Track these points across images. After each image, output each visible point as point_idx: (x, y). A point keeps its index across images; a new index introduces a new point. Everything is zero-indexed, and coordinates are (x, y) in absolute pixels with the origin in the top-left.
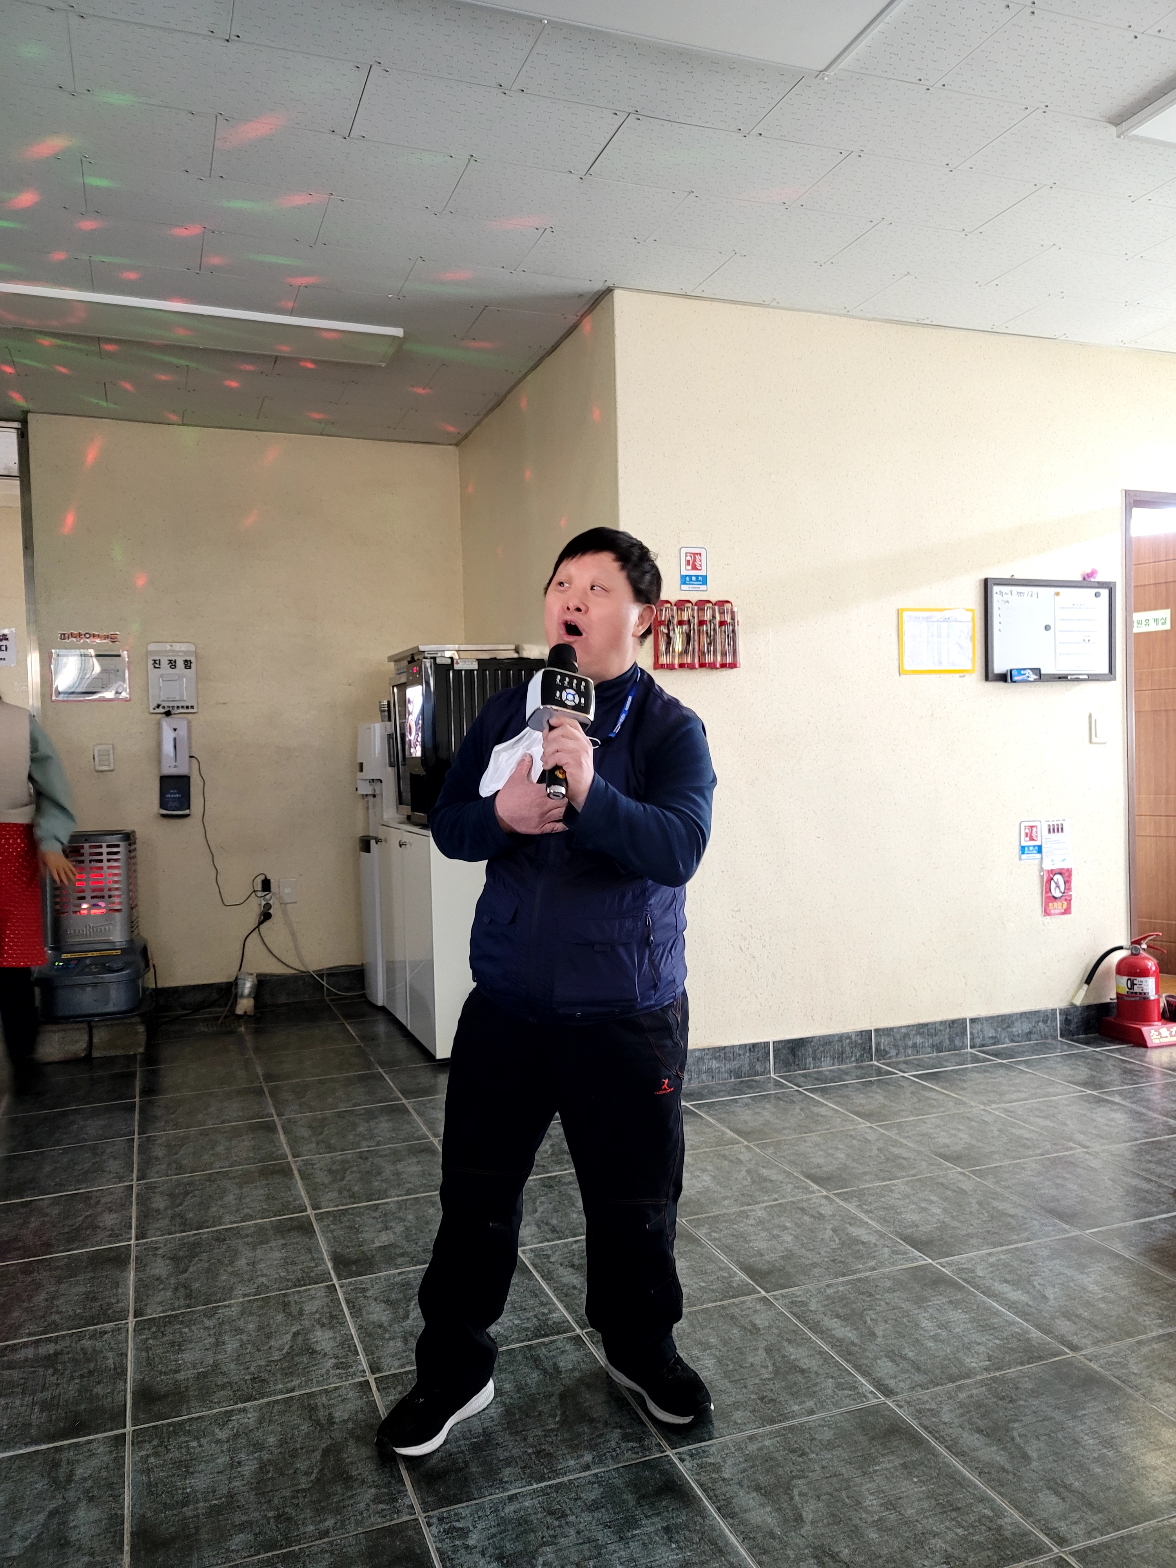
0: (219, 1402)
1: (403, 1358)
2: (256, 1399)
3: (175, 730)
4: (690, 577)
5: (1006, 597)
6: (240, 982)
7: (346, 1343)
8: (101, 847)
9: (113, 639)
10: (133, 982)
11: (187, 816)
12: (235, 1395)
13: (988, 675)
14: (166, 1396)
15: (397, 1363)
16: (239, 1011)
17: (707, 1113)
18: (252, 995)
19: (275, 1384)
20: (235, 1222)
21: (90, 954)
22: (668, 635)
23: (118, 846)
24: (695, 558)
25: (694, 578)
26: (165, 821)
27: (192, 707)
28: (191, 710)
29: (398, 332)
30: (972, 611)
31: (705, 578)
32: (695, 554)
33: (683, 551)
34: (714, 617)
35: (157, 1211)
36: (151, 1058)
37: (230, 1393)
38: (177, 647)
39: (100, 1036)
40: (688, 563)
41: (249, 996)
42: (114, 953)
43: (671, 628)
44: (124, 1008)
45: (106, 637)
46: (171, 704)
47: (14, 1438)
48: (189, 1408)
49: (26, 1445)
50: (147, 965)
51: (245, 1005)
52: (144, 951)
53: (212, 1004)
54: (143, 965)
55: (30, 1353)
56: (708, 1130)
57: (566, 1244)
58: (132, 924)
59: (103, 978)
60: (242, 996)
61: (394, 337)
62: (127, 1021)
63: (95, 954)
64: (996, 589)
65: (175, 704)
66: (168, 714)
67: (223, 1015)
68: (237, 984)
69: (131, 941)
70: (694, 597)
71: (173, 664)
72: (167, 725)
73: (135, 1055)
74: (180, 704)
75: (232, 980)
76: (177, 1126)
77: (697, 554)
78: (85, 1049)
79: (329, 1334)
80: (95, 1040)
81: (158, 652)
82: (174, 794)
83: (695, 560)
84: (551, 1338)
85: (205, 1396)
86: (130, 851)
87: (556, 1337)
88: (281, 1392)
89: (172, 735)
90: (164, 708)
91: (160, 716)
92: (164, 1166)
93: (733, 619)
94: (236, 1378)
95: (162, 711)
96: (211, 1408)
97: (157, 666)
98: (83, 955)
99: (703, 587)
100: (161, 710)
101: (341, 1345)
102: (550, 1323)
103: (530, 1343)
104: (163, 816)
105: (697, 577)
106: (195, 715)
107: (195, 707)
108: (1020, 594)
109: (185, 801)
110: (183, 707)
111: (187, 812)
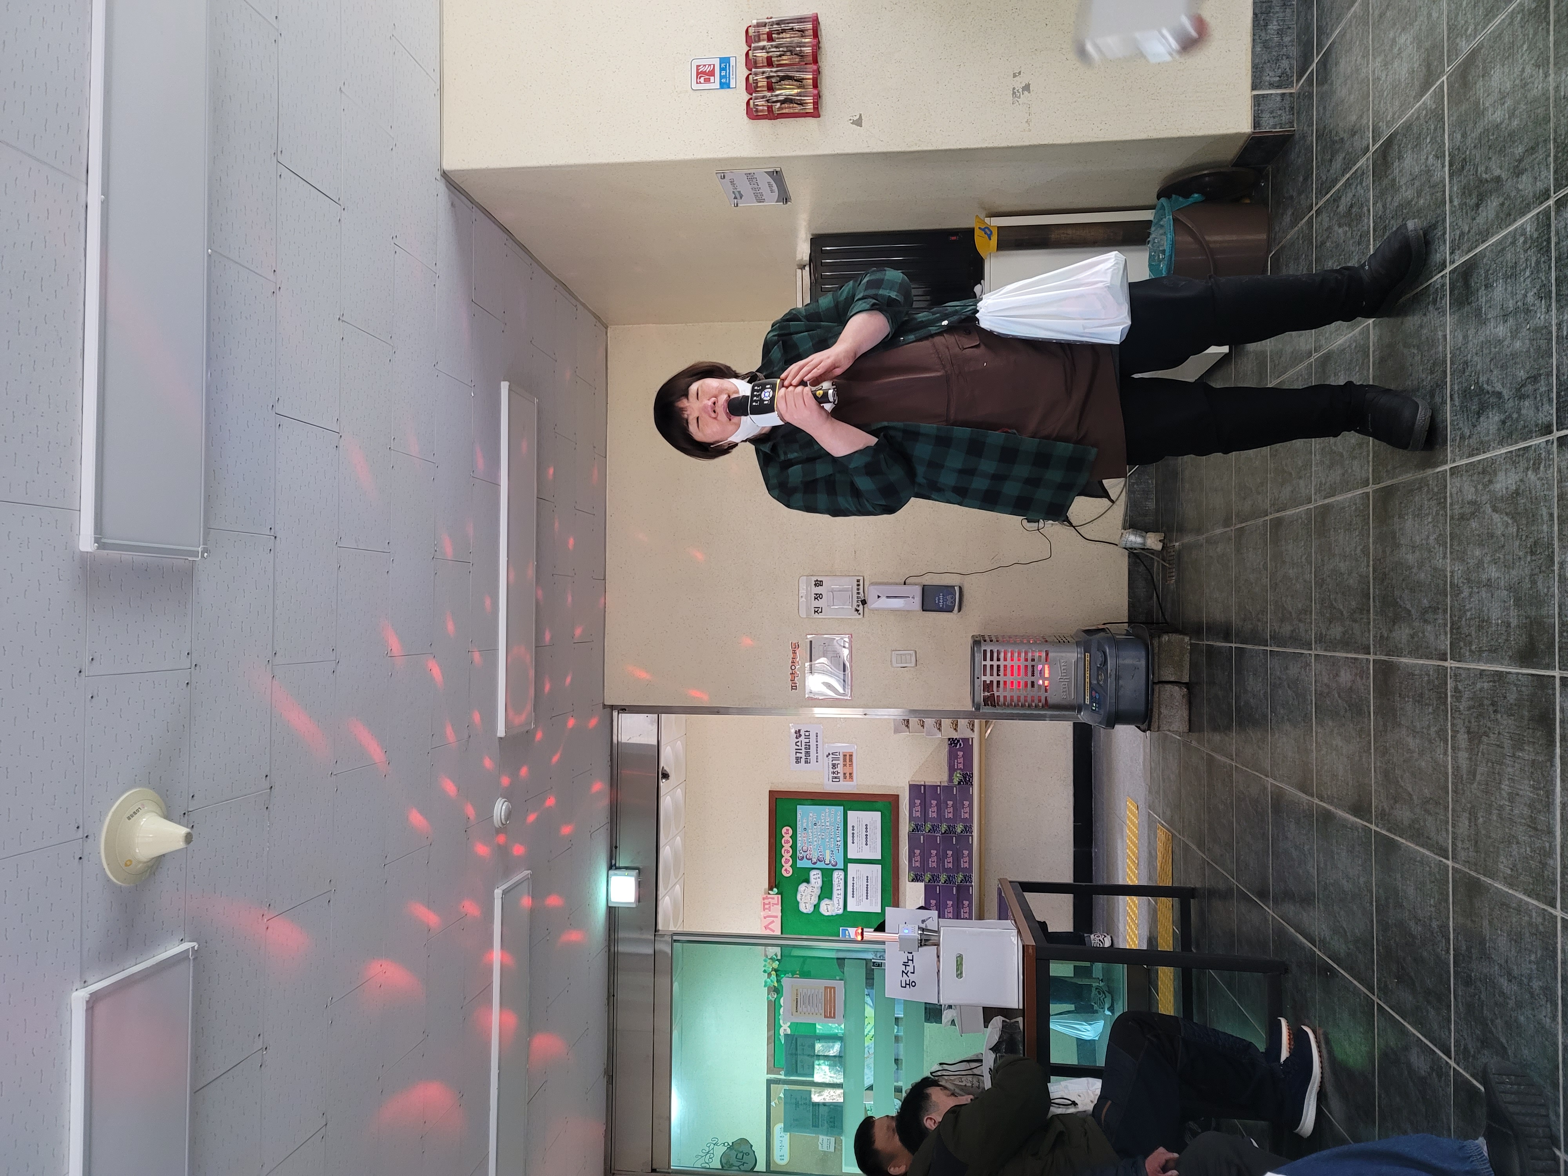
0: (1549, 588)
1: (1541, 400)
2: (1553, 552)
3: (879, 597)
4: (721, 77)
6: (1128, 545)
7: (1512, 459)
8: (985, 666)
9: (795, 647)
10: (1117, 644)
11: (960, 588)
12: (1543, 572)
14: (1531, 637)
15: (1546, 407)
16: (1158, 547)
17: (1328, 36)
18: (1144, 534)
19: (1542, 532)
20: (1368, 562)
21: (1087, 680)
22: (783, 102)
23: (985, 651)
24: (702, 72)
25: (723, 73)
26: (964, 609)
27: (858, 581)
28: (861, 583)
29: (505, 386)
31: (722, 60)
33: (695, 86)
34: (763, 48)
35: (1344, 634)
36: (1196, 630)
37: (1541, 576)
38: (803, 592)
39: (1168, 674)
40: (707, 81)
41: (1144, 537)
42: (1088, 659)
43: (775, 99)
44: (1143, 653)
45: (794, 652)
46: (855, 599)
47: (1543, 775)
48: (1548, 616)
49: (1553, 765)
50: (1103, 630)
51: (1153, 541)
52: (1088, 632)
53: (1149, 571)
54: (1102, 634)
55: (1463, 755)
56: (1348, 36)
57: (1453, 213)
58: (1061, 642)
59: (1111, 670)
60: (1144, 544)
61: (510, 390)
62: (1156, 651)
63: (1087, 675)
65: (855, 595)
66: (864, 602)
67: (1162, 562)
68: (1131, 548)
69: (1078, 644)
70: (742, 72)
71: (818, 597)
72: (874, 604)
73: (1191, 644)
74: (855, 591)
75: (1126, 552)
76: (1264, 611)
77: (697, 70)
78: (1180, 687)
79: (1501, 476)
80: (1172, 679)
81: (808, 609)
82: (939, 599)
83: (704, 73)
84: (1553, 234)
85: (1539, 601)
86: (991, 641)
87: (1553, 228)
88: (1552, 526)
89: (883, 599)
90: (858, 606)
91: (866, 609)
92: (1301, 625)
93: (765, 25)
94: (1527, 571)
95: (861, 606)
96: (1553, 596)
97: (820, 610)
98: (1087, 685)
99: (732, 61)
100: (861, 608)
101: (1515, 463)
102: (1535, 235)
103: (1553, 259)
104: (960, 610)
105: (721, 69)
106: (865, 579)
107: (858, 578)
109: (948, 590)
110: (858, 589)
111: (957, 589)
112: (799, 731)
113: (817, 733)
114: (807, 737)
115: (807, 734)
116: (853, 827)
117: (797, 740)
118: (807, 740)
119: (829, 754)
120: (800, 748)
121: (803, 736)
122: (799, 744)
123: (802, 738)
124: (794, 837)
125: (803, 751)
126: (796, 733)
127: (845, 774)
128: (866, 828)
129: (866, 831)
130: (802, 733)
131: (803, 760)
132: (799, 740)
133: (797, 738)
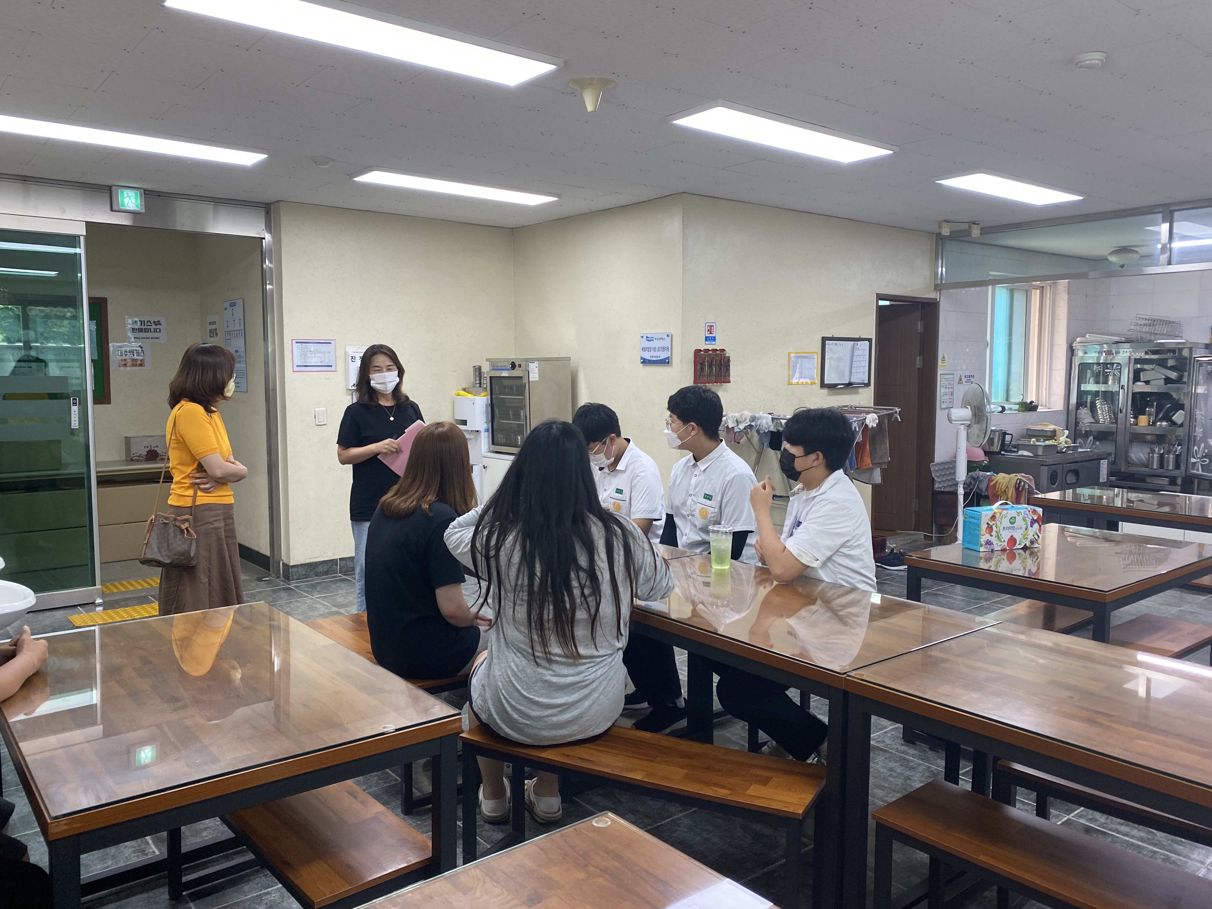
4: (709, 337)
5: (831, 346)
13: (823, 385)
22: (702, 367)
30: (817, 353)
31: (715, 337)
32: (711, 326)
33: (707, 324)
40: (708, 330)
43: (704, 364)
64: (827, 342)
70: (710, 347)
81: (354, 352)
83: (711, 329)
93: (727, 359)
99: (714, 343)
105: (712, 337)
108: (836, 344)
112: (160, 324)
113: (159, 338)
114: (155, 331)
115: (158, 330)
117: (152, 322)
118: (152, 330)
119: (142, 348)
120: (146, 324)
121: (155, 327)
122: (149, 324)
123: (154, 326)
125: (143, 327)
126: (159, 321)
127: (125, 360)
130: (158, 327)
132: (153, 324)
133: (154, 322)
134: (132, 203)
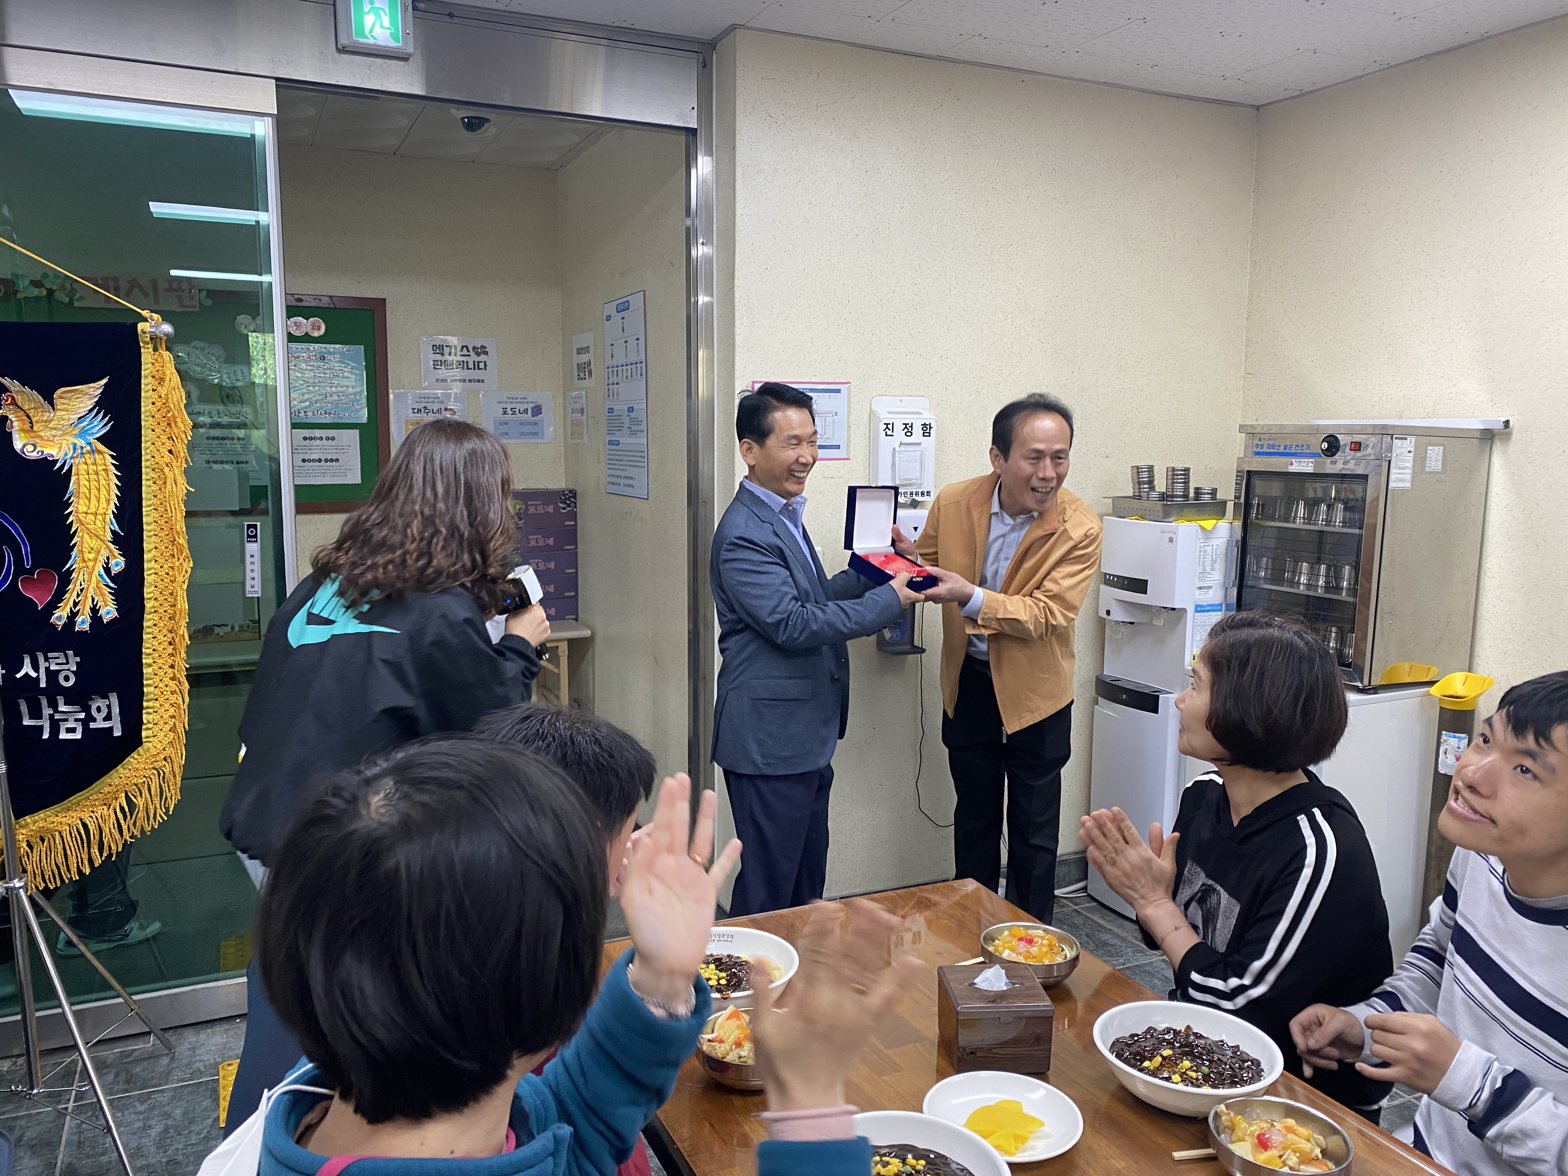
71: (908, 429)
74: (916, 489)
97: (890, 432)
110: (918, 494)
112: (486, 353)
113: (483, 381)
114: (477, 366)
115: (482, 365)
116: (333, 439)
117: (471, 349)
118: (471, 365)
120: (459, 353)
121: (477, 359)
122: (465, 352)
123: (474, 357)
124: (307, 339)
125: (454, 358)
126: (483, 347)
128: (332, 460)
129: (326, 460)
130: (483, 358)
131: (439, 357)
132: (472, 353)
133: (474, 348)
134: (382, 27)
